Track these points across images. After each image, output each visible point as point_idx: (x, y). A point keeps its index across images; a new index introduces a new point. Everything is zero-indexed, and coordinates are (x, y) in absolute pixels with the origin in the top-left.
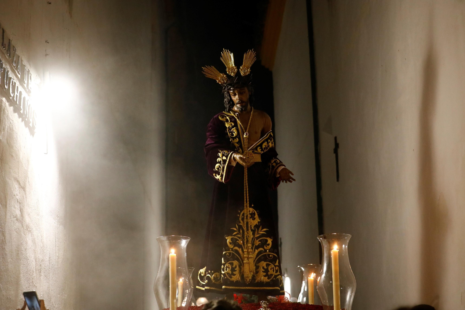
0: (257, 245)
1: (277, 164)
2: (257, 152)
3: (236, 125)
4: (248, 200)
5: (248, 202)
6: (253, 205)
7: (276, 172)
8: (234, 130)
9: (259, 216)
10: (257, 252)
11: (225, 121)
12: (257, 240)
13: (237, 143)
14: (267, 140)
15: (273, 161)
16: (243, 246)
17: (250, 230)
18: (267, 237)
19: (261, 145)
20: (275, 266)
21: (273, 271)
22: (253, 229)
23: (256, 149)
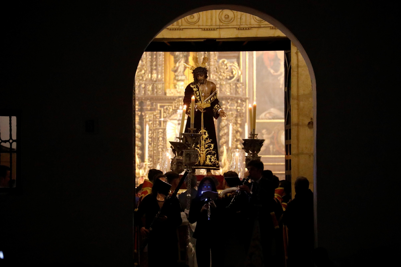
0: (206, 147)
1: (218, 108)
2: (208, 102)
3: (198, 90)
4: (203, 126)
5: (203, 127)
6: (205, 128)
7: (217, 111)
8: (198, 92)
9: (208, 133)
10: (206, 150)
11: (193, 87)
12: (206, 145)
13: (199, 98)
14: (213, 96)
15: (216, 106)
16: (200, 148)
17: (203, 140)
18: (211, 144)
19: (210, 99)
20: (215, 157)
21: (214, 160)
22: (205, 140)
23: (208, 101)
